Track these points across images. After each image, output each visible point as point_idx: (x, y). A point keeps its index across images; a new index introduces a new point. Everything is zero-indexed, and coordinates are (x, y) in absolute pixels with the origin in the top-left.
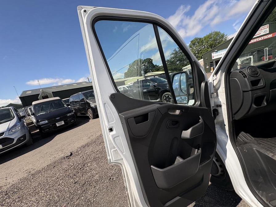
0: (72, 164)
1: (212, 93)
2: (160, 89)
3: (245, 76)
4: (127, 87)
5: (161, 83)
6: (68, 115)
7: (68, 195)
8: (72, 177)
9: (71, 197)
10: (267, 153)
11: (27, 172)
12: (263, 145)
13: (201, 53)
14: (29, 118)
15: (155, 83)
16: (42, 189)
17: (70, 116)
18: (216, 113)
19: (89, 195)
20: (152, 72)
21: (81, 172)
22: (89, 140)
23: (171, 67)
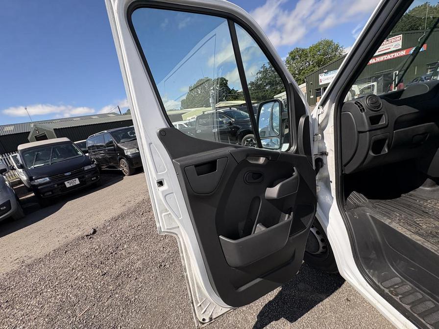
0: (97, 247)
1: (316, 135)
2: (238, 129)
3: (362, 110)
4: (186, 124)
5: (240, 120)
6: (86, 168)
7: (92, 294)
8: (97, 266)
9: (98, 296)
10: (383, 219)
11: (18, 261)
12: (379, 209)
13: (304, 73)
14: (12, 174)
15: (231, 119)
16: (48, 286)
17: (89, 171)
18: (320, 163)
19: (127, 291)
20: (227, 101)
21: (113, 257)
22: (124, 209)
23: (257, 94)
